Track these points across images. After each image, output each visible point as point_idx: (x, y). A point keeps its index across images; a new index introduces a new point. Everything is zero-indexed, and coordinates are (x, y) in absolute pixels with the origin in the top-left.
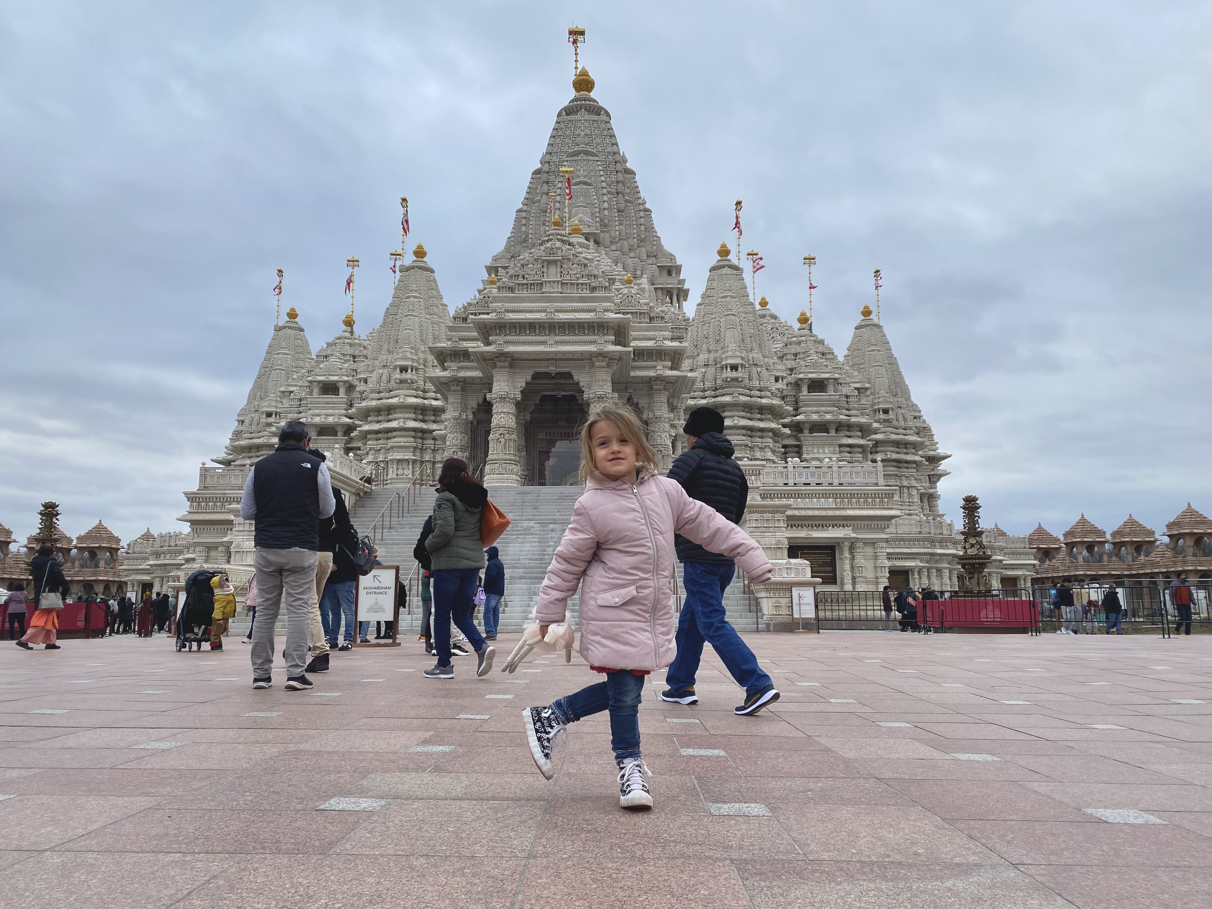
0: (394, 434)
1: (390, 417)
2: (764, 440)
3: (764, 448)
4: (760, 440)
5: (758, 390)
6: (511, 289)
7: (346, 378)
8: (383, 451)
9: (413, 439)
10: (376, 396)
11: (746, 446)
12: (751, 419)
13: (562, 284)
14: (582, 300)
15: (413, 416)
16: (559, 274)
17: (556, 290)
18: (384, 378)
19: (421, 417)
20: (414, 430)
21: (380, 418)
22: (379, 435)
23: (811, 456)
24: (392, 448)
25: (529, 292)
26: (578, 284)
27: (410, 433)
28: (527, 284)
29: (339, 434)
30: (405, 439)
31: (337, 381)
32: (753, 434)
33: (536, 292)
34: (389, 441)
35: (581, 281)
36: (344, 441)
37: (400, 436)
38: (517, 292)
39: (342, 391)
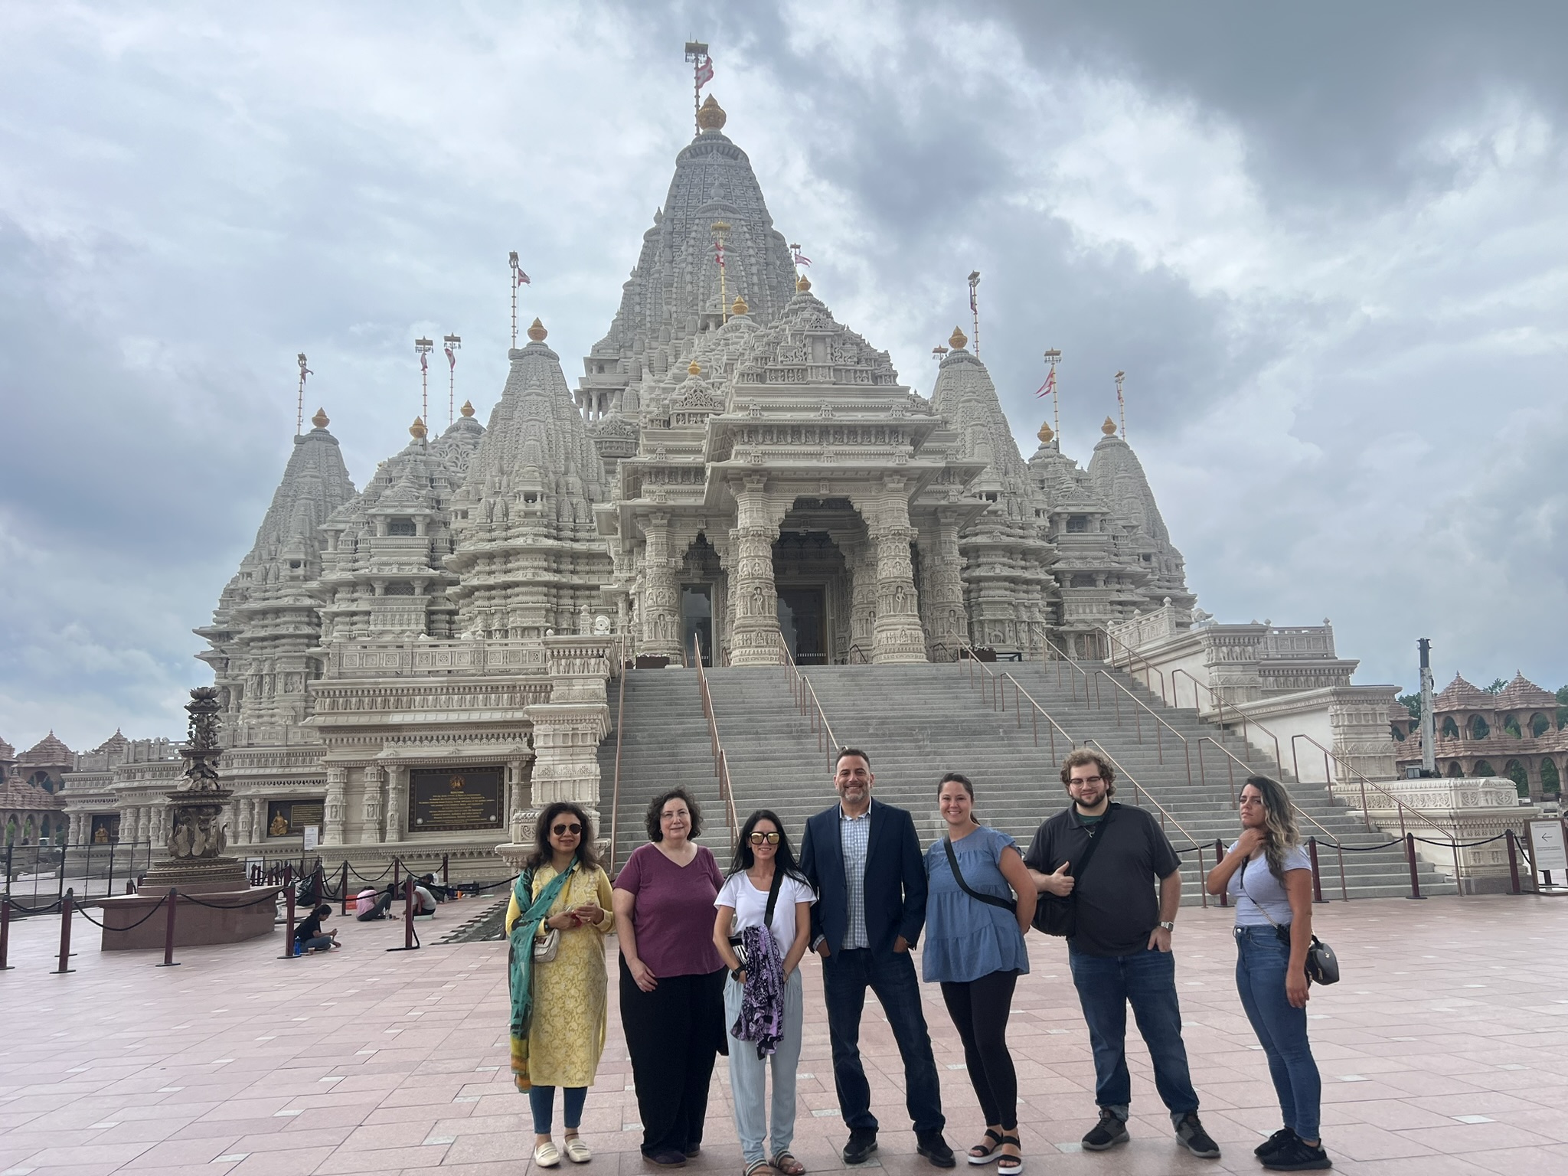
0: (517, 590)
1: (510, 566)
2: (1030, 596)
3: (1030, 607)
4: (1025, 595)
5: (1021, 528)
6: (761, 378)
7: (427, 511)
8: (498, 616)
9: (545, 598)
10: (488, 536)
11: (1010, 604)
12: (1012, 567)
13: (834, 370)
14: (866, 393)
15: (545, 564)
16: (829, 356)
17: (828, 379)
18: (498, 510)
19: (554, 566)
20: (546, 584)
21: (494, 567)
22: (493, 592)
23: (1074, 617)
24: (514, 610)
25: (786, 381)
26: (856, 371)
27: (540, 589)
28: (782, 371)
29: (418, 591)
30: (535, 599)
31: (414, 515)
32: (1017, 587)
33: (796, 381)
34: (509, 601)
35: (859, 367)
36: (426, 602)
37: (523, 594)
38: (768, 382)
39: (420, 528)
